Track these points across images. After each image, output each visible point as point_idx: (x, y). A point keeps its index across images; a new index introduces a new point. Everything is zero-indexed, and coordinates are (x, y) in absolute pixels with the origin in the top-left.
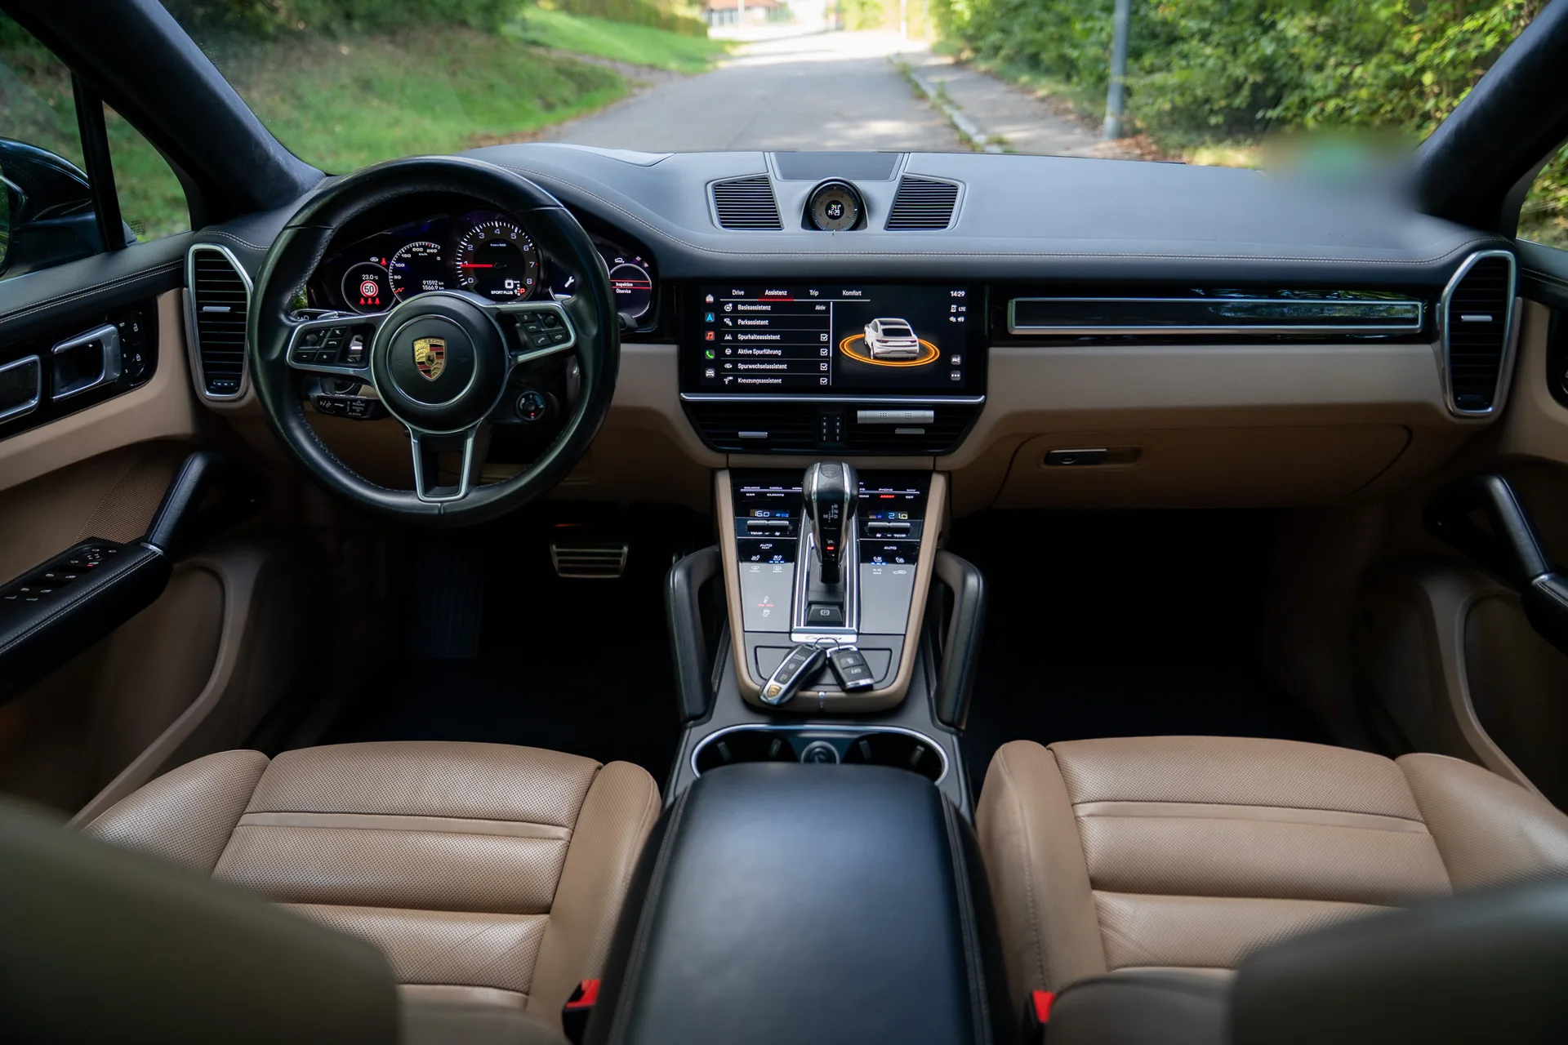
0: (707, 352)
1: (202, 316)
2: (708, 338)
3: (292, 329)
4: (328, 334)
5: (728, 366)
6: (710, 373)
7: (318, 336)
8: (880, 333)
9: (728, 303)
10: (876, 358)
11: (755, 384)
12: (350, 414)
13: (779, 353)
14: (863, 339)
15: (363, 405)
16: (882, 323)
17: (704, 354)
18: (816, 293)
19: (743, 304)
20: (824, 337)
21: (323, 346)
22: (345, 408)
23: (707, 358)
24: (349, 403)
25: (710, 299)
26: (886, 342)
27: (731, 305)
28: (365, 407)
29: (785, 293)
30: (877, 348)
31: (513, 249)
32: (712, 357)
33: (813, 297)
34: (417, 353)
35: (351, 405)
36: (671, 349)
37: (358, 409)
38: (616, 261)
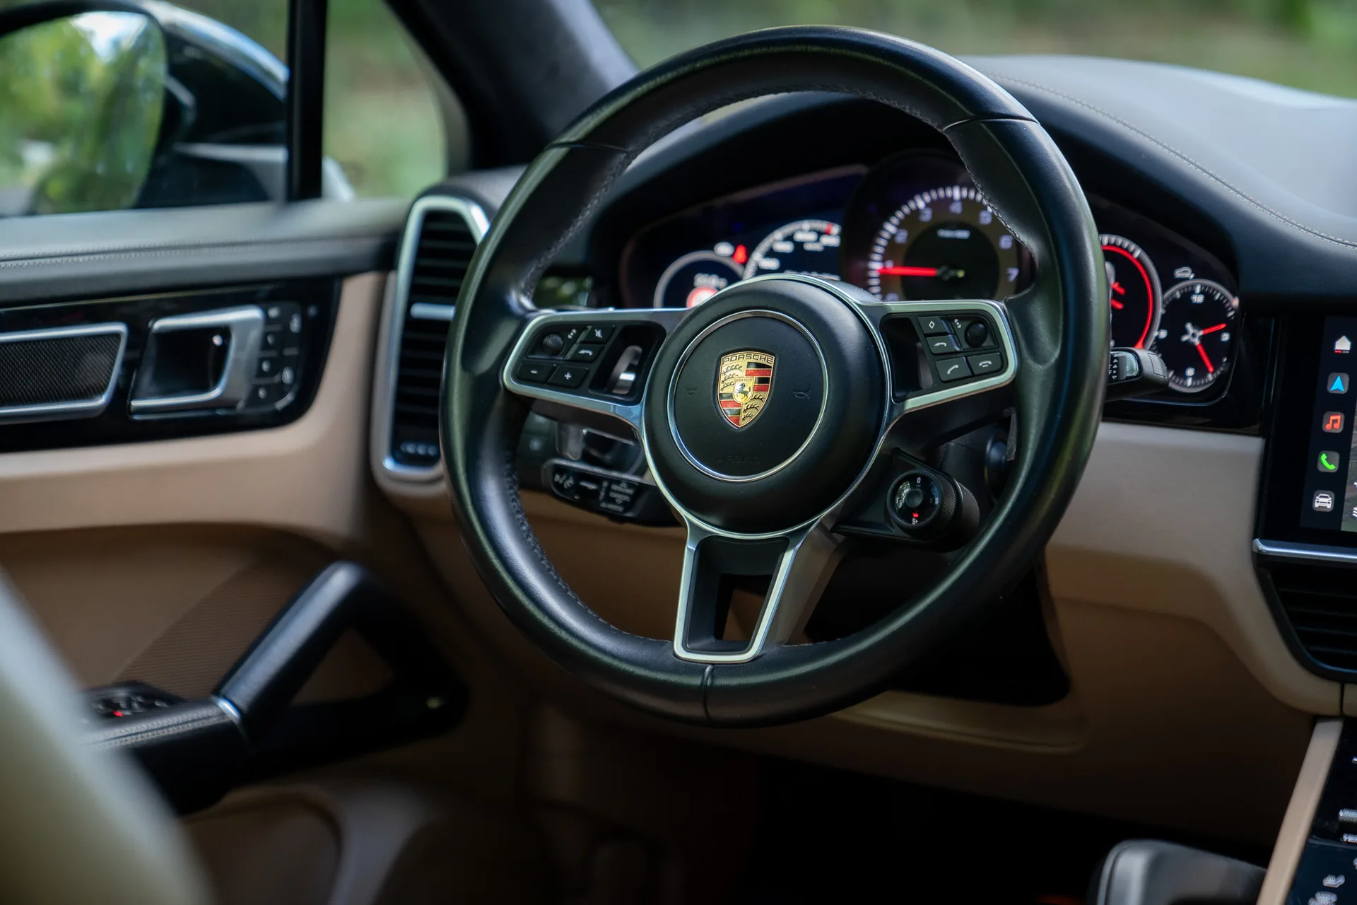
0: (1323, 457)
1: (409, 323)
2: (1328, 427)
4: (582, 337)
6: (1324, 502)
7: (564, 338)
12: (604, 505)
15: (630, 491)
17: (1316, 459)
21: (569, 356)
22: (596, 493)
23: (1321, 469)
24: (605, 484)
25: (1343, 345)
28: (634, 498)
31: (982, 242)
32: (1332, 468)
34: (722, 378)
35: (609, 489)
36: (1249, 447)
37: (620, 498)
38: (1179, 273)
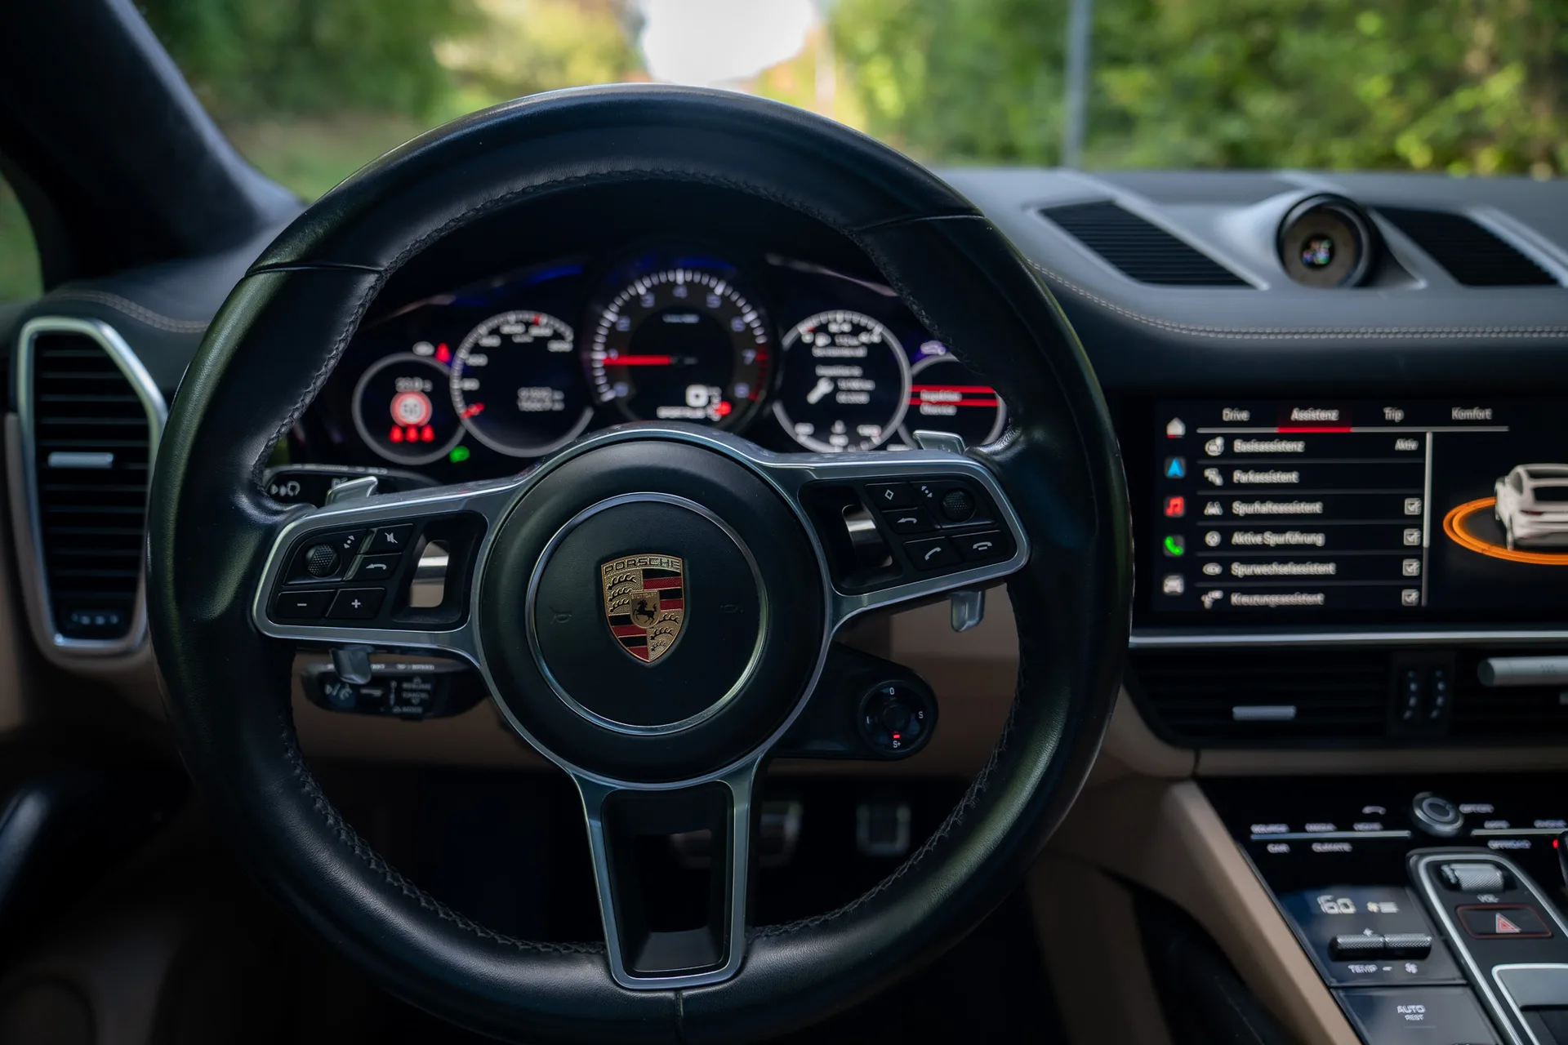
0: (1168, 542)
1: (47, 475)
2: (1169, 512)
3: (271, 532)
4: (366, 545)
5: (1212, 569)
6: (1174, 585)
7: (337, 547)
8: (1528, 495)
9: (1213, 436)
10: (1518, 546)
11: (1266, 607)
12: (397, 710)
13: (1318, 539)
14: (1492, 510)
15: (427, 687)
16: (1533, 475)
17: (1162, 545)
18: (1398, 415)
19: (1247, 438)
20: (1411, 507)
21: (350, 574)
22: (384, 699)
23: (1166, 553)
24: (394, 684)
25: (1176, 429)
26: (1539, 513)
27: (1219, 441)
28: (432, 693)
29: (1332, 415)
30: (1521, 527)
31: (715, 326)
32: (1178, 551)
33: (1392, 423)
34: (608, 595)
35: (399, 690)
37: (415, 698)
38: (927, 348)
